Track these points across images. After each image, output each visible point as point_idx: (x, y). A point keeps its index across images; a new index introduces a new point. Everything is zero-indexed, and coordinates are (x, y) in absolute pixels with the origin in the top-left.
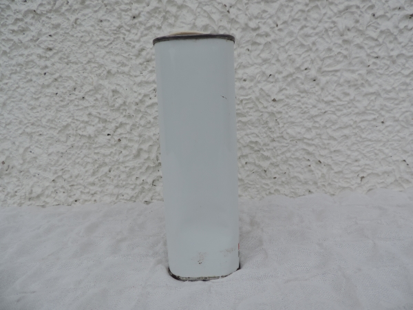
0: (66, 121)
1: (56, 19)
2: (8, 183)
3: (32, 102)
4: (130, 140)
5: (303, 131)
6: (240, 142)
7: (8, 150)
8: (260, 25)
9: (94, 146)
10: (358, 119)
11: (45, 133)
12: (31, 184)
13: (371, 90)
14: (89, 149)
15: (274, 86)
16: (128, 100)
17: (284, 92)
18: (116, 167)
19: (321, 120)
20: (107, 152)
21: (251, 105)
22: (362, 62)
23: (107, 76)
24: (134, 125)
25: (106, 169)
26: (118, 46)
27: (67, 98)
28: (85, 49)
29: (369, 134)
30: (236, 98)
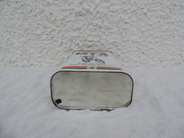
0: (27, 26)
3: (11, 16)
4: (58, 38)
5: (138, 38)
6: (108, 42)
9: (40, 39)
10: (163, 34)
12: (10, 56)
13: (171, 21)
14: (38, 41)
15: (126, 16)
16: (57, 18)
17: (131, 19)
18: (51, 50)
19: (146, 33)
20: (47, 42)
21: (115, 24)
22: (168, 7)
23: (47, 5)
24: (60, 30)
25: (46, 51)
27: (28, 15)
29: (167, 41)
30: (108, 20)
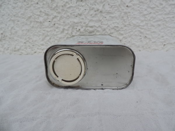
0: (30, 14)
2: (5, 44)
3: (14, 5)
4: (60, 24)
5: (140, 22)
6: (110, 27)
7: (4, 28)
9: (43, 27)
10: (165, 17)
11: (20, 20)
12: (15, 44)
13: (173, 3)
14: (41, 28)
17: (132, 2)
18: (53, 37)
19: (148, 16)
20: (49, 30)
21: (116, 9)
24: (61, 17)
25: (48, 38)
27: (30, 3)
29: (170, 24)
30: (109, 4)
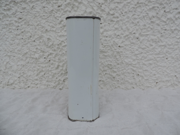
0: (26, 51)
1: (24, 5)
3: (11, 42)
4: (55, 61)
5: (132, 60)
6: (103, 64)
8: (115, 13)
9: (38, 63)
10: (156, 57)
11: (16, 56)
12: (9, 78)
13: (162, 44)
14: (36, 64)
15: (119, 40)
16: (55, 43)
17: (124, 43)
18: (47, 72)
19: (140, 56)
20: (44, 66)
21: (109, 48)
22: (159, 32)
23: (45, 32)
24: (56, 54)
25: (43, 73)
26: (51, 19)
27: (27, 41)
28: (37, 19)
29: (161, 63)
30: (102, 44)
